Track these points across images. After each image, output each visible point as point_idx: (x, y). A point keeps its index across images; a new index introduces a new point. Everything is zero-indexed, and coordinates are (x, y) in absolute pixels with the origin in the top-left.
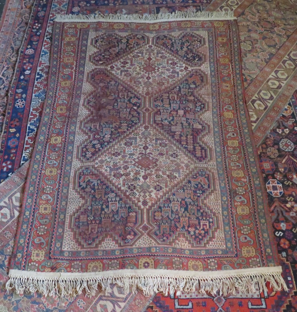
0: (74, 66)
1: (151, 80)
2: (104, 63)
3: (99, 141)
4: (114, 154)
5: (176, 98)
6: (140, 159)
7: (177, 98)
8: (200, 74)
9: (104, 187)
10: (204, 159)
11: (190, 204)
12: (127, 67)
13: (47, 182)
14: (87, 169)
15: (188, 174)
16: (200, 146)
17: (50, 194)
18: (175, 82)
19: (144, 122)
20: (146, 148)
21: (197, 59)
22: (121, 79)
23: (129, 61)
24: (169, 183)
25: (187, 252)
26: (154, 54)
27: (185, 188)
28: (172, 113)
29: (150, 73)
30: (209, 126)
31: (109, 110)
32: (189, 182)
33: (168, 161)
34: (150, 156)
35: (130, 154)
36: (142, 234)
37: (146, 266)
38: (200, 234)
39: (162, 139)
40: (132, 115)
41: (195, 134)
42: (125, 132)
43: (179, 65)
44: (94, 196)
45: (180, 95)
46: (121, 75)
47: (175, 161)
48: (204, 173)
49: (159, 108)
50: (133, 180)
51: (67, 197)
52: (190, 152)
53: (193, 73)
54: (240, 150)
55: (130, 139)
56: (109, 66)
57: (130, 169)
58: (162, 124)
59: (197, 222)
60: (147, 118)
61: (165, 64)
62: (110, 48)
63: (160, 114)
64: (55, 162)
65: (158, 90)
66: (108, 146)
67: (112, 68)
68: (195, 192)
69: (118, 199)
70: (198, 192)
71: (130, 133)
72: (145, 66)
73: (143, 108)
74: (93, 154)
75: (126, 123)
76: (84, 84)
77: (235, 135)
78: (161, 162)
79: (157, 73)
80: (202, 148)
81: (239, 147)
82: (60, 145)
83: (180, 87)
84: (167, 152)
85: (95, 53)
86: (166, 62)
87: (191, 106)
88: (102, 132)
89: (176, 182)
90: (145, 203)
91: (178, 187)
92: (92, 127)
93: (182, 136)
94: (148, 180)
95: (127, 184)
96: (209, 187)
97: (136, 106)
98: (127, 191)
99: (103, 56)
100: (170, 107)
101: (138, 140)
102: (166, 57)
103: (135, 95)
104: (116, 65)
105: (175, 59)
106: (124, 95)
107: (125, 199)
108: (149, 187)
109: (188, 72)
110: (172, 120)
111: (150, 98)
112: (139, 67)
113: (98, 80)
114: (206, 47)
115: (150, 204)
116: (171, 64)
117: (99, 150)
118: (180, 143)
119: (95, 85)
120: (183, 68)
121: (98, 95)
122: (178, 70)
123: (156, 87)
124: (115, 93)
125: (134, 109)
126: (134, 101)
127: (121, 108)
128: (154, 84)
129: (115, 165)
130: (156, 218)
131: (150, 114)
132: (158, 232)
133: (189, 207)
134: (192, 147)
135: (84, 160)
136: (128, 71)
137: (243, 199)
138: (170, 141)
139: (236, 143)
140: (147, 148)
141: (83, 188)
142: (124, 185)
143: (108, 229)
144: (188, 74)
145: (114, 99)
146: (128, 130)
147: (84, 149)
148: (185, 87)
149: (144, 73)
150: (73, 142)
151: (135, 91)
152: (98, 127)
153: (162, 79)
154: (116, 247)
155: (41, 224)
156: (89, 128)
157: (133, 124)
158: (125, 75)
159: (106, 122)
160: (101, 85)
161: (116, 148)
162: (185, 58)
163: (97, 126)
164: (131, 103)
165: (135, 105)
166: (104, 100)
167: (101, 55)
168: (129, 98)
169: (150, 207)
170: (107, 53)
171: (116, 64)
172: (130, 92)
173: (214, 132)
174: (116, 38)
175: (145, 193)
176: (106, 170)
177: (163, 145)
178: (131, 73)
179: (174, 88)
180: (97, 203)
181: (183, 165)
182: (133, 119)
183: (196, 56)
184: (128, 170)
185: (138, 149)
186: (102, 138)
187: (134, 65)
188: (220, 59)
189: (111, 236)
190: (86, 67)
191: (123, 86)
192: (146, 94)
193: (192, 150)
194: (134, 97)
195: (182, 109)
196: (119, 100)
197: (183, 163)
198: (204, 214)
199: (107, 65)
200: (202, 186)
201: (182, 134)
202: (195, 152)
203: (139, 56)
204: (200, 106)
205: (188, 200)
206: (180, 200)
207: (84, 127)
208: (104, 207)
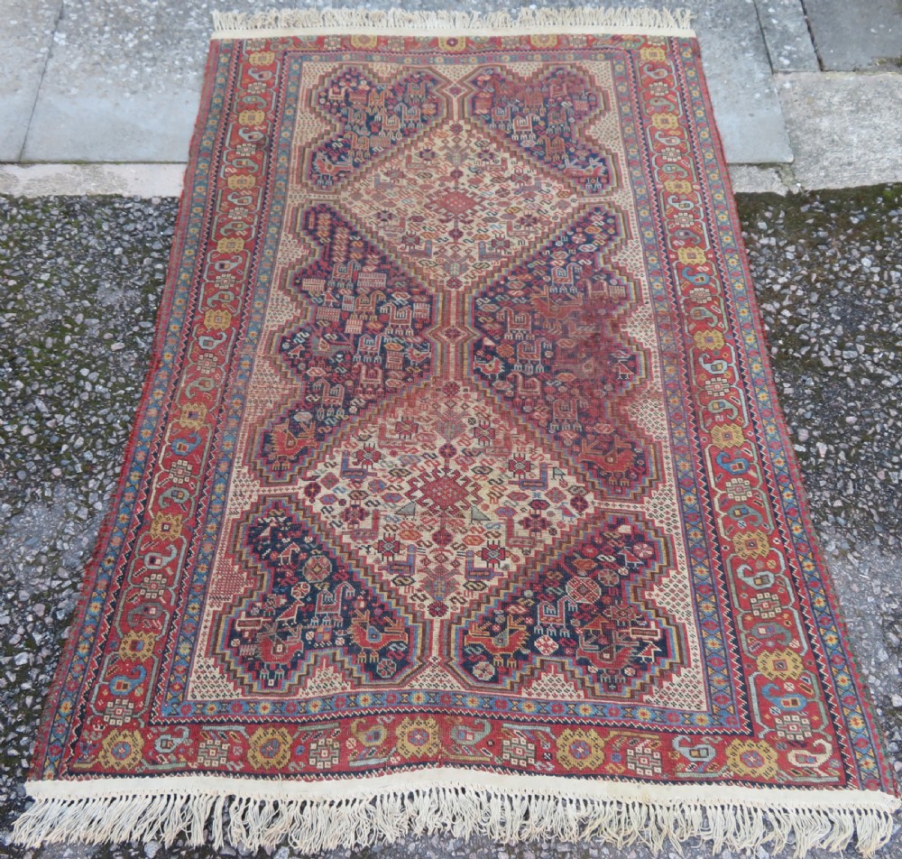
0: (723, 514)
1: (440, 442)
2: (613, 527)
3: (578, 251)
4: (535, 221)
5: (363, 372)
6: (469, 211)
7: (359, 374)
8: (269, 463)
9: (547, 158)
10: (314, 209)
11: (360, 127)
12: (524, 504)
13: (680, 169)
14: (595, 192)
15: (356, 179)
16: (316, 238)
17: (664, 146)
18: (360, 433)
19: (461, 299)
20: (456, 234)
21: (266, 533)
22: (540, 450)
23: (521, 531)
24: (404, 164)
25: (376, 57)
26: (426, 561)
27: (368, 154)
28: (380, 326)
29: (441, 475)
30: (282, 287)
31: (565, 333)
32: (356, 165)
33: (400, 204)
34: (445, 215)
35: (493, 220)
36: (461, 82)
37: (452, 42)
38: (348, 80)
39: (413, 253)
40: (495, 321)
41: (324, 265)
42: (513, 273)
43: (338, 509)
44: (567, 140)
45: (350, 383)
46: (543, 468)
47: (384, 204)
48: (320, 181)
49: (419, 340)
50: (483, 169)
51: (625, 141)
52: (346, 225)
53: (292, 469)
54: (218, 230)
55: (498, 256)
56: (590, 510)
57: (493, 190)
58: (410, 293)
59: (351, 97)
60: (453, 308)
61: (388, 511)
62: (601, 605)
63: (414, 321)
64: (676, 205)
65: (418, 402)
66: (552, 237)
67: (579, 503)
68: (347, 145)
69: (515, 137)
70: (340, 146)
71: (500, 271)
72: (458, 504)
73: (466, 339)
74: (586, 221)
75: (512, 297)
76: (666, 433)
77: (217, 267)
78: (419, 203)
79: (416, 474)
80: (312, 233)
81: (219, 237)
82: (675, 242)
83: (347, 413)
84: (402, 225)
85: (655, 579)
86: (382, 522)
87: (320, 347)
88: (575, 274)
89: (387, 164)
90: (457, 129)
91: (383, 156)
92: (605, 284)
93: (359, 261)
94: (450, 170)
95: (497, 162)
96: (314, 155)
97: (487, 347)
98: (498, 149)
99: (620, 561)
100: (383, 343)
101: (475, 254)
102: (380, 547)
103: (490, 386)
104: (566, 512)
105: (346, 539)
106: (525, 386)
107: (499, 138)
108: (449, 158)
109: (309, 474)
110: (381, 303)
111: (445, 375)
112: (479, 500)
113: (619, 451)
114: (216, 598)
115: (446, 127)
116: (363, 514)
117: (573, 229)
118: (366, 243)
119: (626, 430)
120: (324, 491)
121: (608, 387)
122: (343, 483)
123: (424, 414)
124: (556, 393)
125: (491, 338)
126: (493, 366)
127: (531, 342)
128: (428, 428)
129: (530, 197)
130: (433, 106)
131: (446, 322)
132: (430, 84)
133: (363, 123)
134: (338, 236)
135: (607, 208)
136: (521, 484)
137: (246, 137)
138: (393, 250)
139: (223, 246)
140: (451, 233)
141: (594, 156)
142: (504, 161)
143: (528, 90)
144: (313, 465)
145: (557, 372)
146: (506, 279)
147: (611, 231)
148: (331, 411)
149: (464, 475)
150: (647, 248)
151: (490, 402)
152: (590, 287)
153: (403, 448)
154: (509, 66)
155: (665, 97)
156: (613, 282)
157: (491, 294)
158: (528, 467)
159: (569, 299)
160: (604, 429)
161: (532, 236)
162: (308, 540)
163: (593, 289)
164: (502, 359)
165: (491, 352)
166: (587, 369)
167: (632, 571)
168: (510, 375)
169: (444, 122)
170: (608, 577)
171: (567, 519)
172: (506, 398)
173: (272, 271)
174: (583, 663)
175: (457, 147)
176: (548, 185)
177: (411, 240)
178: (510, 474)
179: (366, 407)
180: (559, 129)
181: (366, 197)
182: (493, 308)
183: (266, 548)
184: (497, 187)
185: (474, 232)
186: (573, 259)
187: (500, 512)
188: (178, 535)
189: (521, 79)
190: (676, 507)
191: (531, 419)
192: (456, 388)
193: (339, 229)
194: (494, 378)
195: (348, 335)
196: (540, 368)
197: (365, 202)
198: (334, 110)
199: (600, 514)
200: (330, 158)
201: (358, 266)
202: (331, 225)
203: (484, 555)
204: (292, 346)
205: (364, 132)
206: (382, 133)
207: (626, 287)
208: (542, 124)
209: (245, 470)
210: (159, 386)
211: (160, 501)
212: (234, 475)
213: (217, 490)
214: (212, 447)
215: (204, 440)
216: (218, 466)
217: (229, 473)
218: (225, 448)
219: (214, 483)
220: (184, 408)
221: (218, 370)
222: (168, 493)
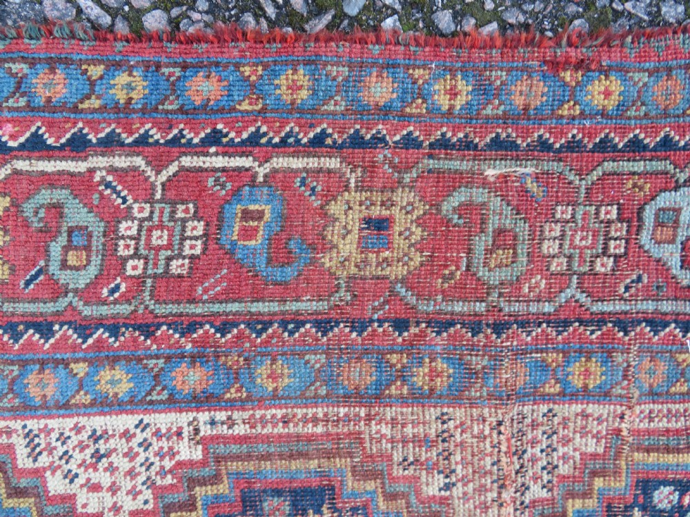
209: (188, 452)
210: (484, 90)
211: (45, 196)
212: (164, 420)
213: (106, 374)
214: (260, 323)
215: (286, 291)
216: (194, 359)
217: (173, 403)
218: (263, 370)
219: (134, 360)
220: (403, 197)
221: (562, 280)
222: (77, 214)
